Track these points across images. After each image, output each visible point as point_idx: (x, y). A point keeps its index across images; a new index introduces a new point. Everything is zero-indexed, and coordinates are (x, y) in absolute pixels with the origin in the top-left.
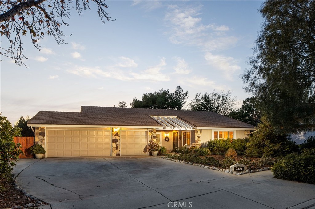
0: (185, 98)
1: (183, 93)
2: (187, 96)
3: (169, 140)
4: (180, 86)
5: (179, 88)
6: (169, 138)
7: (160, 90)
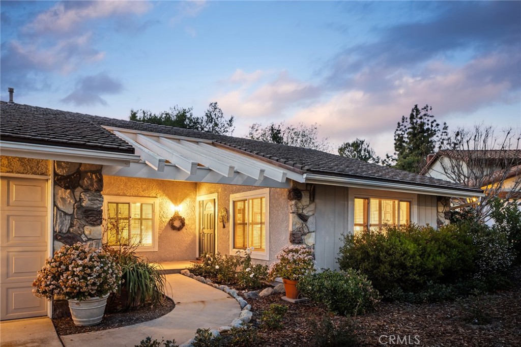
0: (227, 131)
1: (223, 120)
2: (232, 128)
3: (183, 224)
4: (216, 103)
5: (214, 106)
6: (182, 222)
7: (170, 108)
